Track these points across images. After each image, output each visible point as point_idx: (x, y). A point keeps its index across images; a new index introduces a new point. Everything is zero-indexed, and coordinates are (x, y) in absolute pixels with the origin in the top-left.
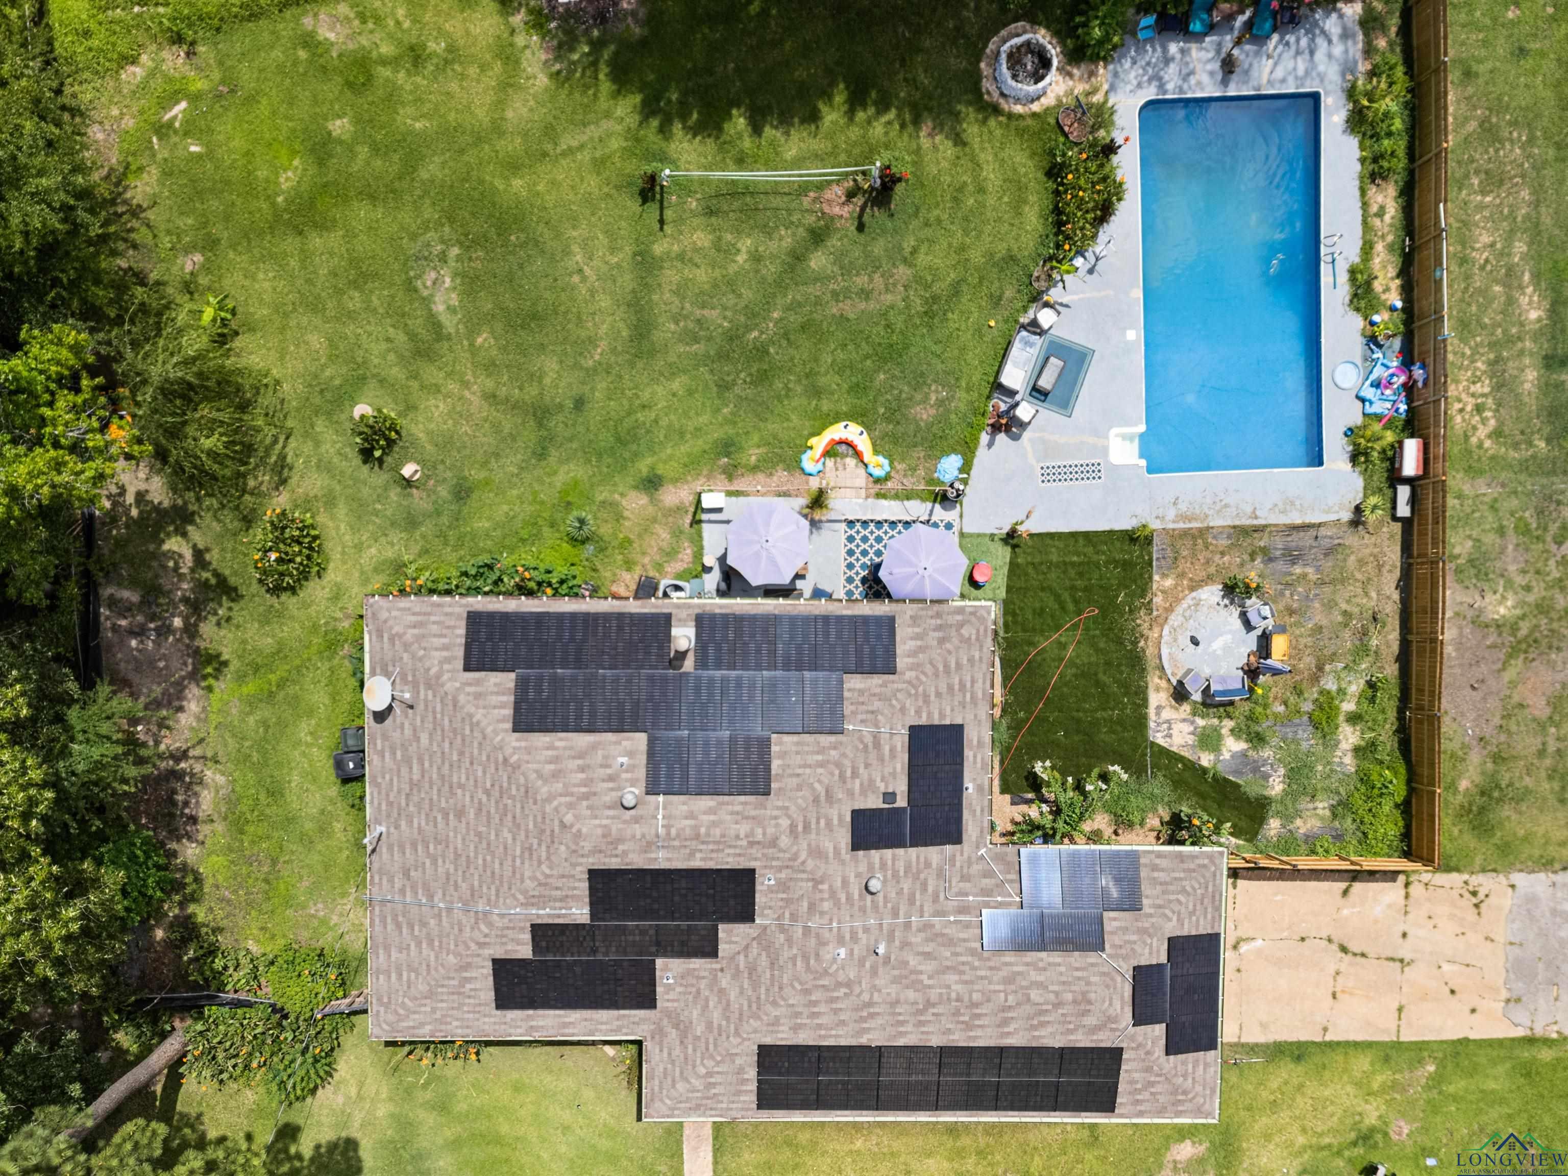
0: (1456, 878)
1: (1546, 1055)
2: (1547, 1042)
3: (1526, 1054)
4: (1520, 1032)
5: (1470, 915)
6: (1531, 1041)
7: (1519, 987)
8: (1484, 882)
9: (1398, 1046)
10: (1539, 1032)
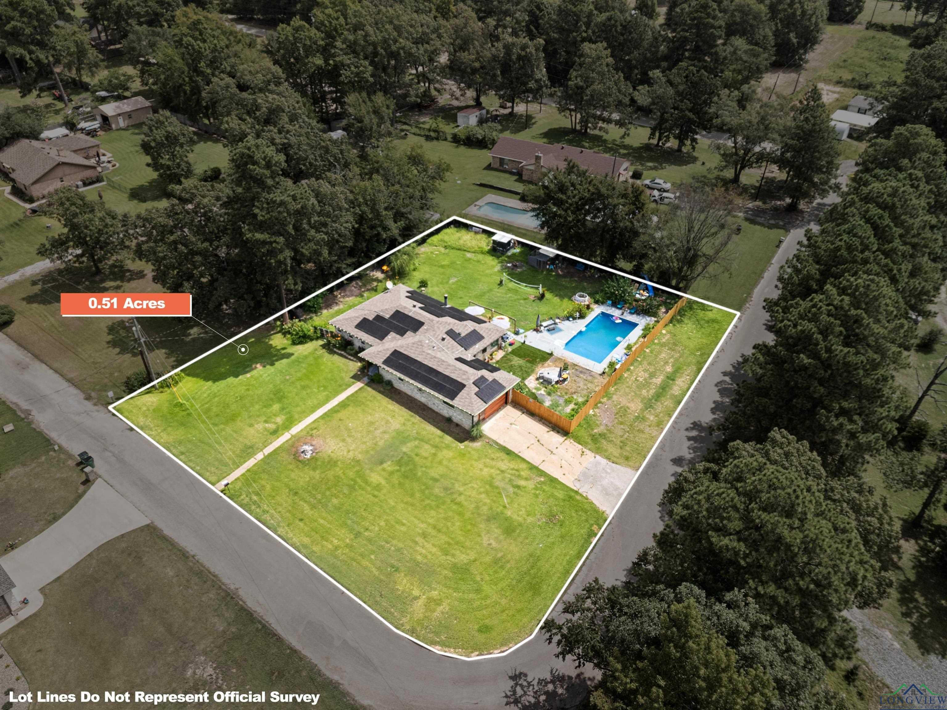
0: (580, 446)
1: (578, 497)
2: (581, 495)
3: (573, 494)
4: (575, 489)
5: (579, 456)
6: (577, 492)
7: (581, 478)
8: (587, 451)
9: (536, 468)
10: (580, 491)
